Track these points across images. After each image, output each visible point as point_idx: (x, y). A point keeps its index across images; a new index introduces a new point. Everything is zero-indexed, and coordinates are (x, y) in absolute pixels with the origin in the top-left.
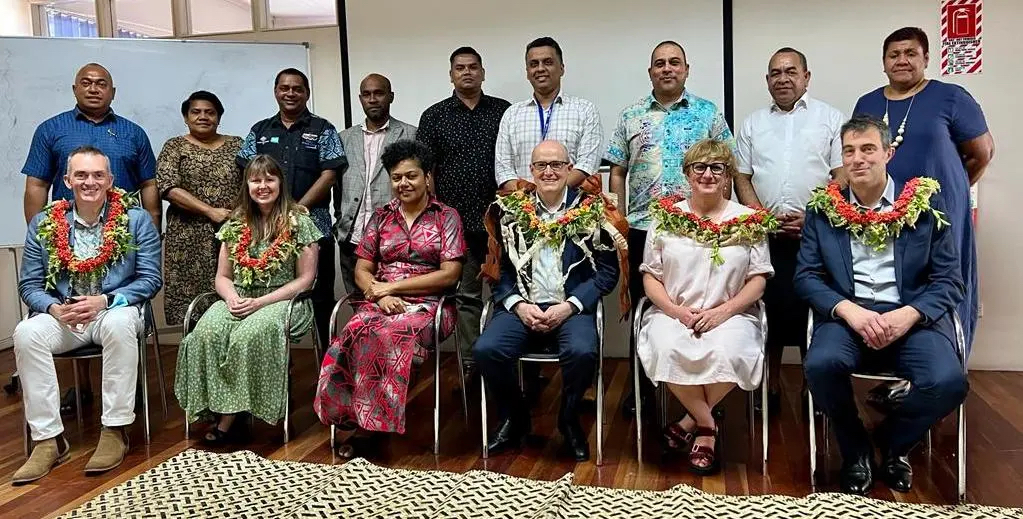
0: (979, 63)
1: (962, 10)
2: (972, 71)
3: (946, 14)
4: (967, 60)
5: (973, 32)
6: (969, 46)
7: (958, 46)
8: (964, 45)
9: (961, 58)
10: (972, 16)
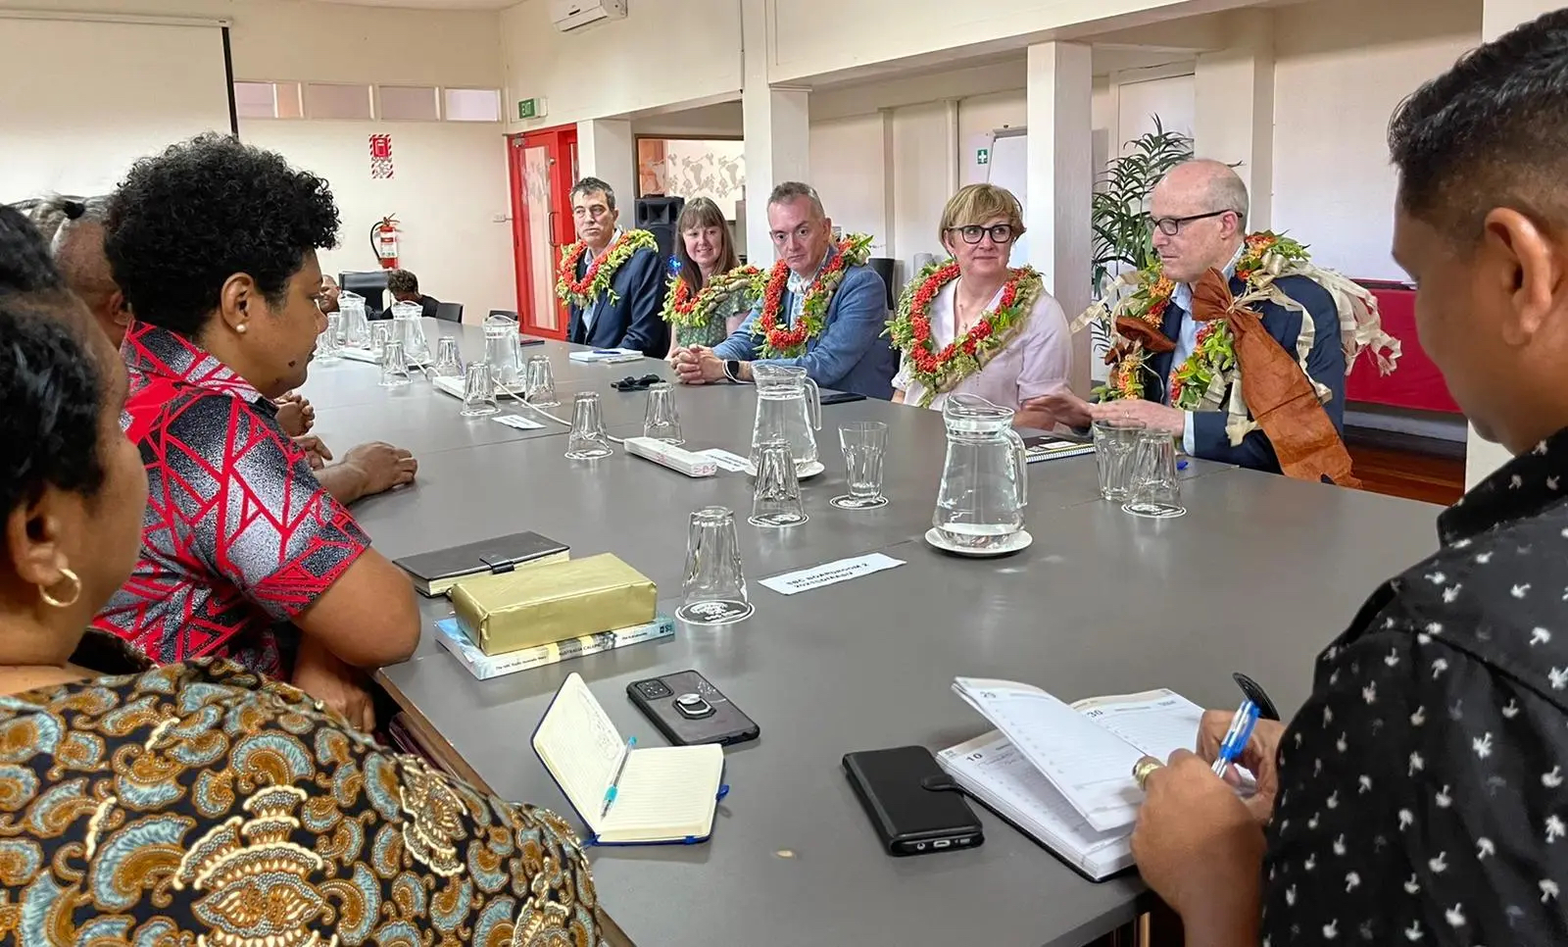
0: (392, 173)
1: (381, 141)
2: (388, 177)
3: (372, 142)
4: (385, 170)
5: (387, 154)
6: (386, 162)
7: (380, 162)
8: (383, 161)
9: (382, 169)
10: (386, 145)
